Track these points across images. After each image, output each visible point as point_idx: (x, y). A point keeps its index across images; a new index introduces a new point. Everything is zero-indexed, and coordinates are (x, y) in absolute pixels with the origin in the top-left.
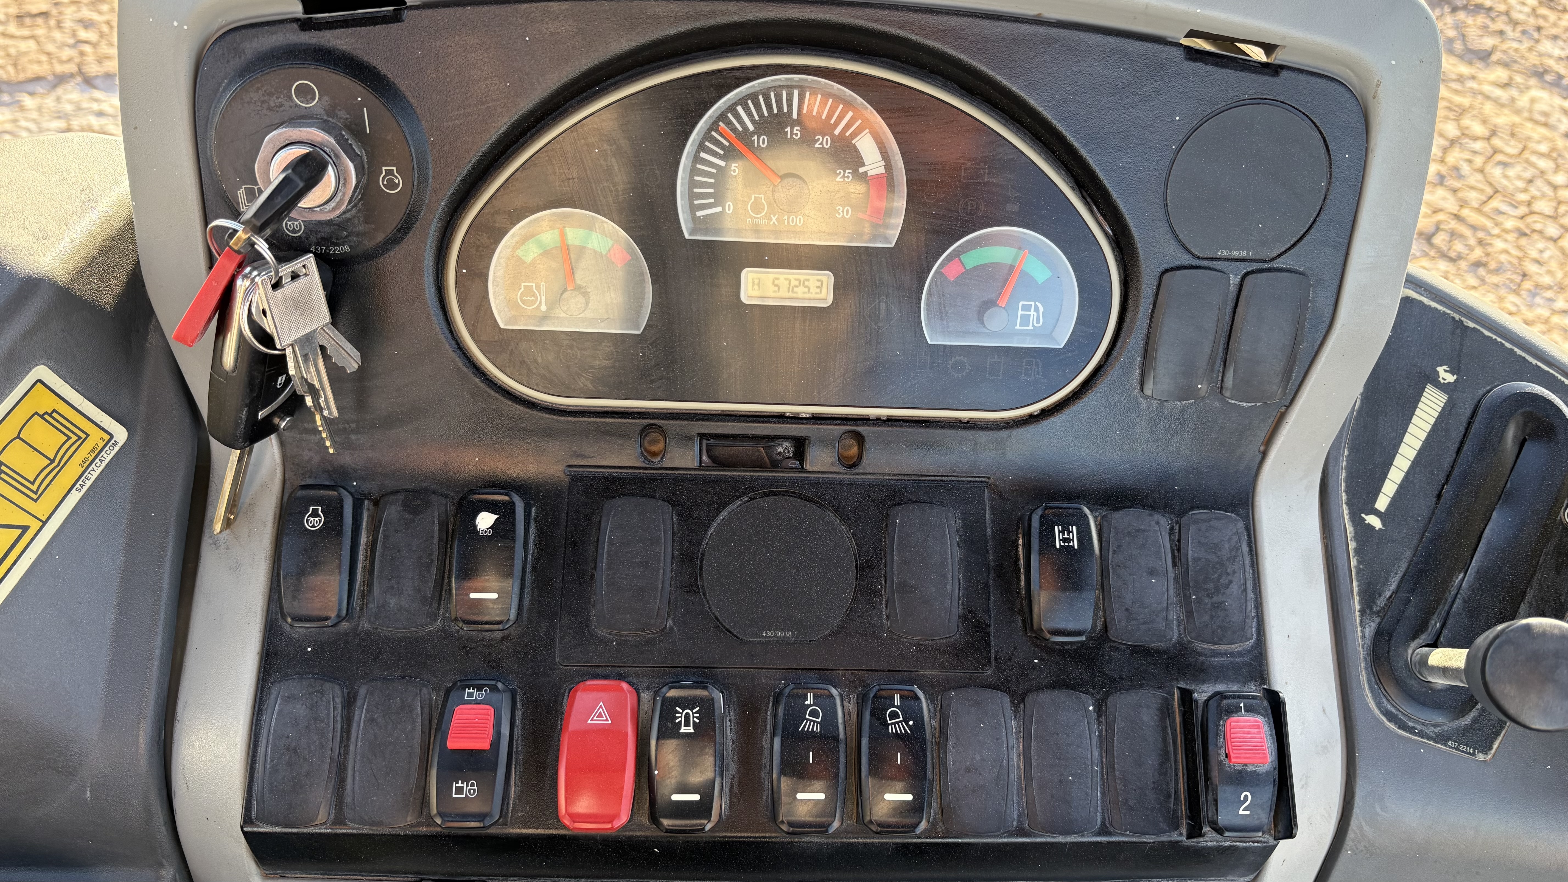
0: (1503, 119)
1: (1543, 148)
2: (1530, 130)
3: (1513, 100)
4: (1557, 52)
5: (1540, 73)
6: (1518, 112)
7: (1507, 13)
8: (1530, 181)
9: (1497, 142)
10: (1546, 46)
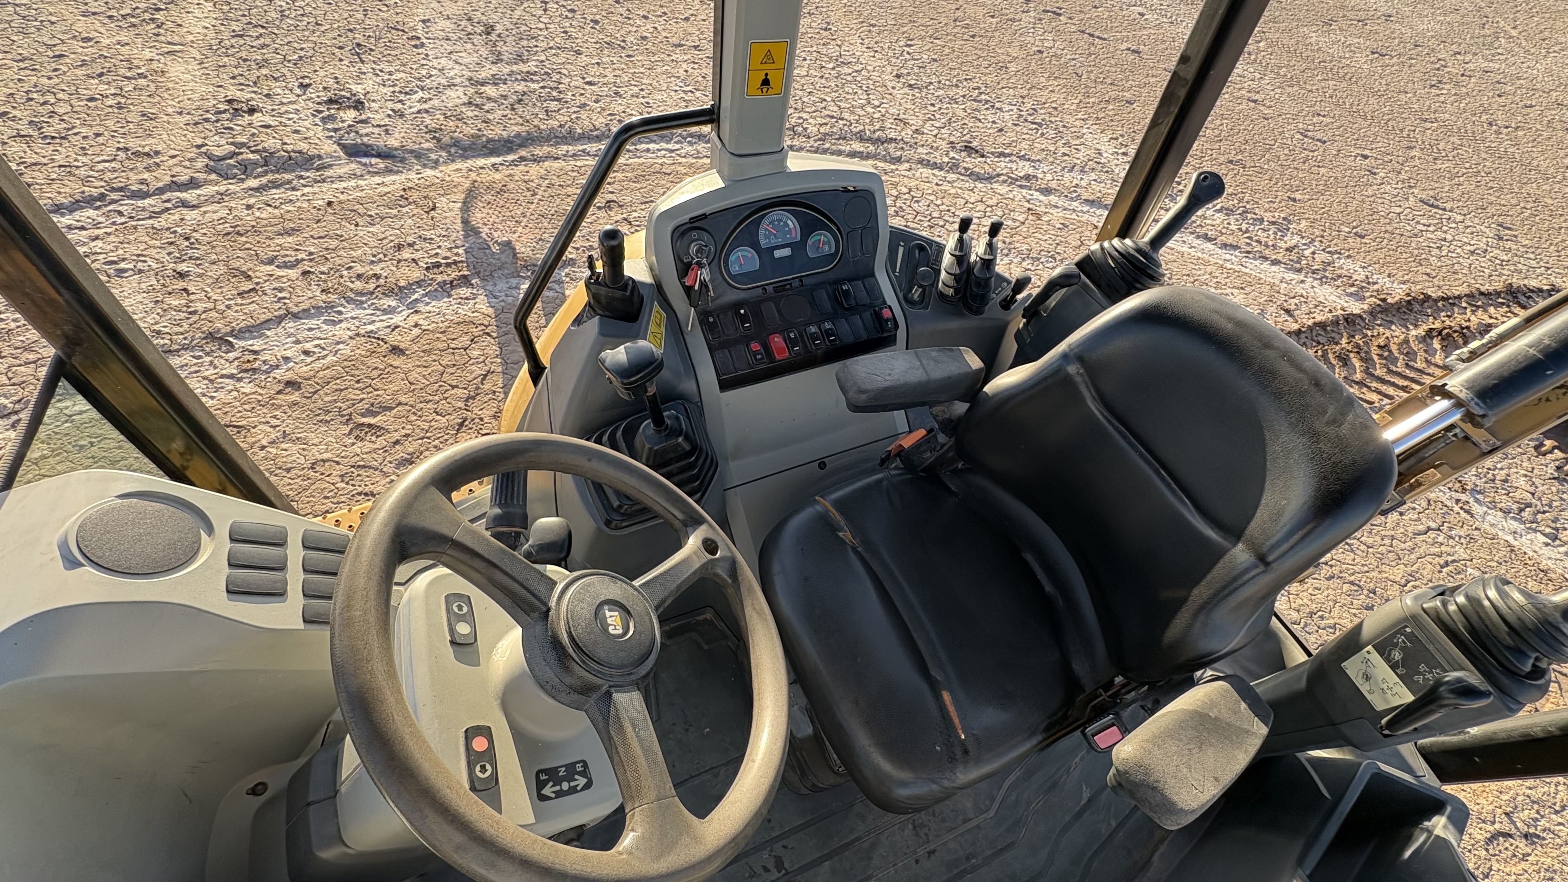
0: (913, 184)
1: (930, 191)
2: (923, 186)
3: (914, 175)
4: (925, 151)
5: (921, 162)
6: (916, 180)
7: (902, 140)
8: (929, 206)
9: (912, 193)
10: (920, 150)
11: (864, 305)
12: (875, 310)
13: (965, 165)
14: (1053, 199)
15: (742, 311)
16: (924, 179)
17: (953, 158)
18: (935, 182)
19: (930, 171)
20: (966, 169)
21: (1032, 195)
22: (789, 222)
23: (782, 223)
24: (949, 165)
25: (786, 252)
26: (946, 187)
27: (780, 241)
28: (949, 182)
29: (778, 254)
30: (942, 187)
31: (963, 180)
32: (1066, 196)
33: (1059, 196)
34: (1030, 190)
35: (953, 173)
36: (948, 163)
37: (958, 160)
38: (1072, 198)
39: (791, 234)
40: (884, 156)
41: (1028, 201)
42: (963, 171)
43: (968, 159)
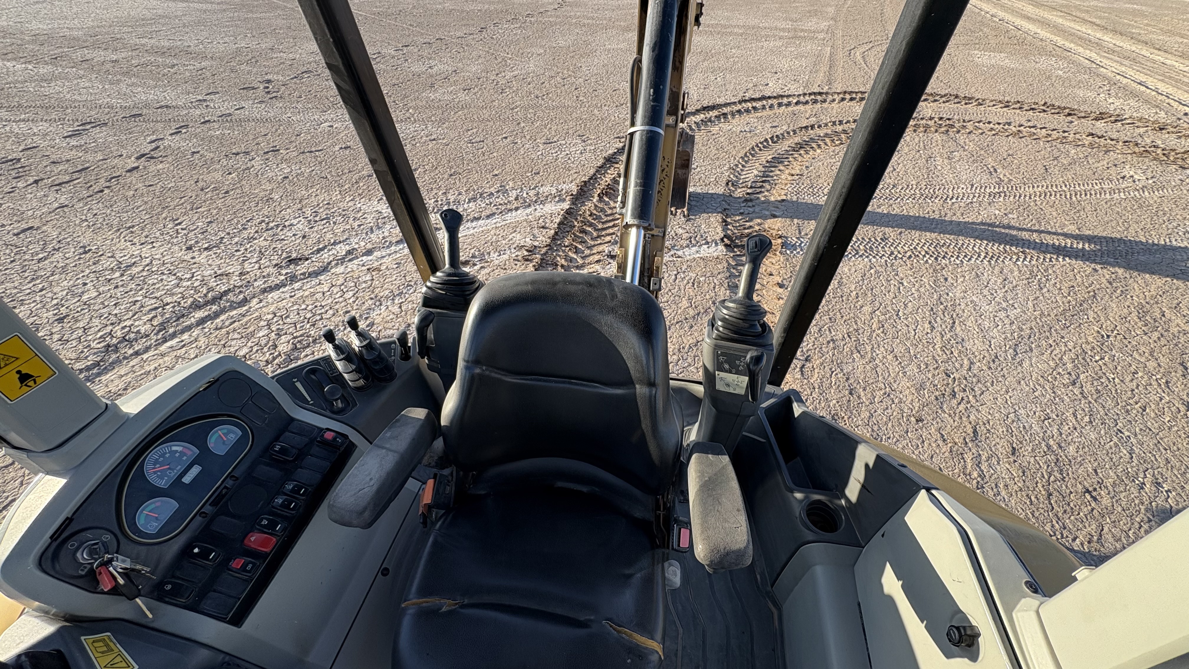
0: (272, 308)
1: (290, 305)
2: (281, 305)
3: (267, 302)
4: (261, 283)
5: (264, 291)
6: (273, 304)
7: (235, 286)
8: (298, 314)
10: (256, 284)
11: (305, 446)
12: (318, 442)
13: (300, 272)
14: (377, 254)
15: (196, 550)
16: (279, 300)
17: (287, 274)
18: (288, 296)
19: (278, 292)
20: (303, 274)
21: (362, 261)
22: (174, 448)
23: (168, 455)
24: (288, 279)
25: (196, 470)
26: (299, 294)
27: (180, 469)
28: (298, 290)
29: (187, 479)
30: (297, 296)
31: (307, 282)
32: (384, 247)
33: (379, 250)
34: (358, 258)
35: (296, 282)
36: (286, 279)
37: (291, 273)
38: (388, 246)
39: (185, 455)
40: (230, 306)
41: (363, 265)
42: (302, 277)
43: (299, 268)
